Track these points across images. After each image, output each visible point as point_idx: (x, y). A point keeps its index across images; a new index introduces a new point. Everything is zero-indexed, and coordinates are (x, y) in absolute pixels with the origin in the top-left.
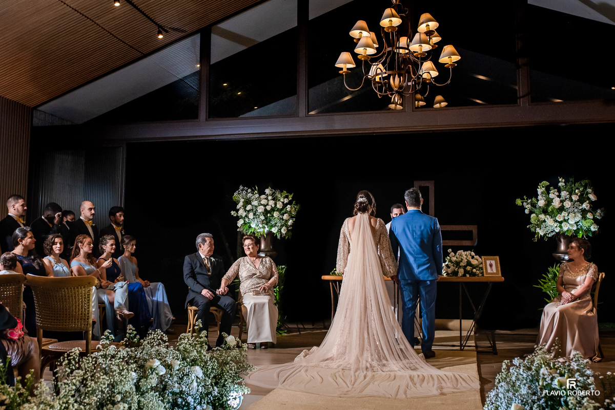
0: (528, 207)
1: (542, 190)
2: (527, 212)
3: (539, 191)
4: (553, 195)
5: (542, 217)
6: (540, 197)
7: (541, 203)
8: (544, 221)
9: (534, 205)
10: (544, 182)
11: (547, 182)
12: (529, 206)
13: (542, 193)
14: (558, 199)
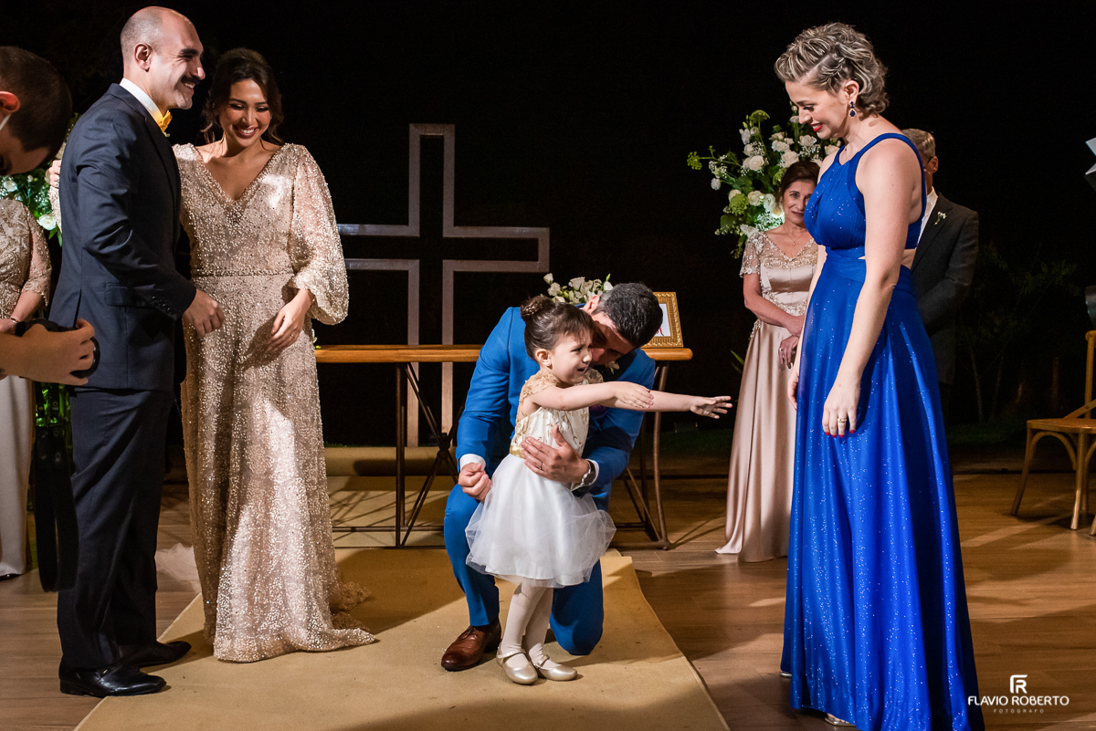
0: (719, 171)
1: (752, 132)
2: (716, 184)
3: (746, 134)
4: (780, 143)
5: (756, 198)
6: (749, 149)
7: (755, 162)
8: (761, 209)
9: (734, 171)
10: (760, 112)
11: (764, 114)
12: (723, 170)
13: (752, 139)
14: (794, 154)
